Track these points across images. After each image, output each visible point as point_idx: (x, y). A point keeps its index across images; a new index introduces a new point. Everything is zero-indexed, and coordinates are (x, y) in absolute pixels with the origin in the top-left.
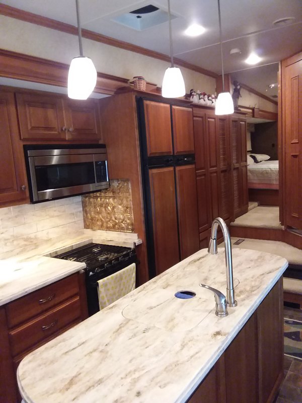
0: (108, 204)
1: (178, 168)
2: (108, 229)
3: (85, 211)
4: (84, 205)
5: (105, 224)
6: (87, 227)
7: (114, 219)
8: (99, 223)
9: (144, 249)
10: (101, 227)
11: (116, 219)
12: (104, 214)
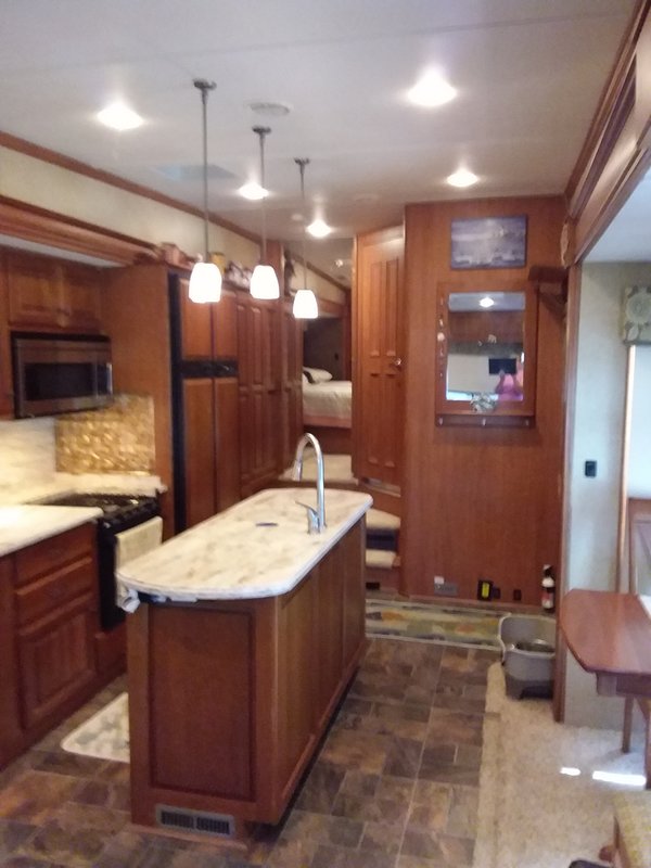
0: (106, 430)
1: (218, 381)
2: (105, 470)
3: (59, 444)
4: (58, 433)
5: (98, 465)
6: (60, 468)
7: (118, 455)
8: (87, 463)
9: (170, 500)
10: (92, 469)
11: (121, 453)
12: (99, 447)
